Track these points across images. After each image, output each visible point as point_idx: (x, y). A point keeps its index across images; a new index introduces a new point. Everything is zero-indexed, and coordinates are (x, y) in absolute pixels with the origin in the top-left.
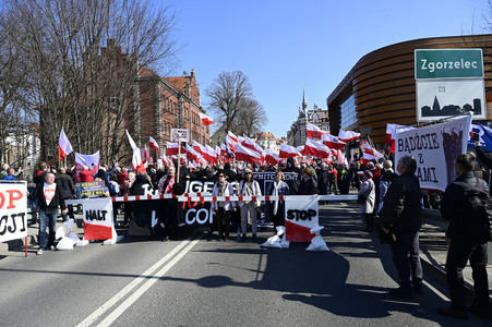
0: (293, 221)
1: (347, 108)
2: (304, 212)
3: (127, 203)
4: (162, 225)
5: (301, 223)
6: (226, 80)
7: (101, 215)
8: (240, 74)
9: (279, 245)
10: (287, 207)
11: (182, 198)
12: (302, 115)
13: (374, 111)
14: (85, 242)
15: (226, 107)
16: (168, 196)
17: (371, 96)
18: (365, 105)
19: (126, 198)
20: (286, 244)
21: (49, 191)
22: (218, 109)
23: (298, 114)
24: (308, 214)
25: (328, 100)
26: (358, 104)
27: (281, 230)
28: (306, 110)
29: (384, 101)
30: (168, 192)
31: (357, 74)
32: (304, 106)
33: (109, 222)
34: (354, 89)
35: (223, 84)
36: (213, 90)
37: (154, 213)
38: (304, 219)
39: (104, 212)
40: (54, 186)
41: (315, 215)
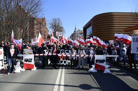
0: (98, 63)
1: (89, 30)
2: (101, 60)
3: (39, 56)
4: (52, 64)
5: (100, 64)
6: (55, 20)
7: (30, 60)
8: (59, 19)
9: (94, 71)
10: (96, 59)
11: (59, 55)
12: (75, 32)
13: (97, 31)
14: (24, 70)
15: (54, 28)
16: (54, 54)
17: (96, 27)
18: (95, 30)
19: (39, 55)
20: (96, 71)
21: (12, 51)
22: (52, 28)
23: (74, 31)
24: (102, 61)
25: (83, 28)
26: (93, 29)
27: (93, 66)
28: (76, 30)
29: (100, 29)
30: (54, 53)
31: (93, 21)
32: (76, 29)
33: (33, 63)
34: (92, 25)
35: (54, 21)
36: (51, 23)
37: (49, 60)
38: (101, 63)
39: (31, 59)
40: (14, 50)
41: (105, 61)
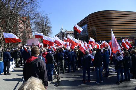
8: (47, 17)
12: (61, 32)
32: (62, 29)
